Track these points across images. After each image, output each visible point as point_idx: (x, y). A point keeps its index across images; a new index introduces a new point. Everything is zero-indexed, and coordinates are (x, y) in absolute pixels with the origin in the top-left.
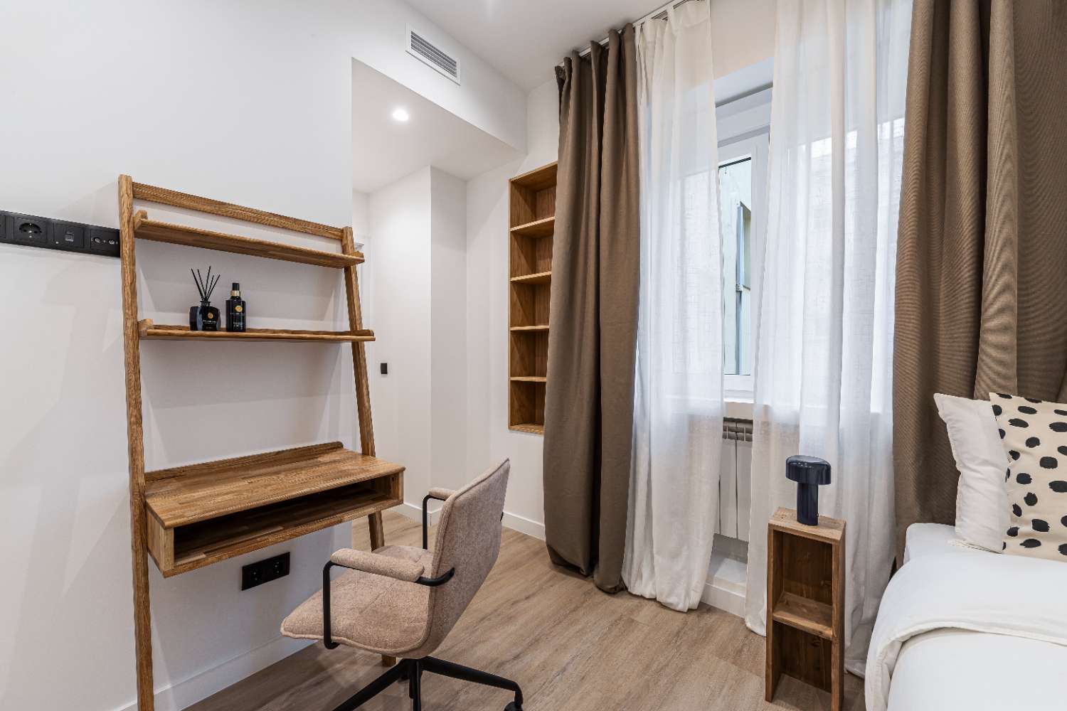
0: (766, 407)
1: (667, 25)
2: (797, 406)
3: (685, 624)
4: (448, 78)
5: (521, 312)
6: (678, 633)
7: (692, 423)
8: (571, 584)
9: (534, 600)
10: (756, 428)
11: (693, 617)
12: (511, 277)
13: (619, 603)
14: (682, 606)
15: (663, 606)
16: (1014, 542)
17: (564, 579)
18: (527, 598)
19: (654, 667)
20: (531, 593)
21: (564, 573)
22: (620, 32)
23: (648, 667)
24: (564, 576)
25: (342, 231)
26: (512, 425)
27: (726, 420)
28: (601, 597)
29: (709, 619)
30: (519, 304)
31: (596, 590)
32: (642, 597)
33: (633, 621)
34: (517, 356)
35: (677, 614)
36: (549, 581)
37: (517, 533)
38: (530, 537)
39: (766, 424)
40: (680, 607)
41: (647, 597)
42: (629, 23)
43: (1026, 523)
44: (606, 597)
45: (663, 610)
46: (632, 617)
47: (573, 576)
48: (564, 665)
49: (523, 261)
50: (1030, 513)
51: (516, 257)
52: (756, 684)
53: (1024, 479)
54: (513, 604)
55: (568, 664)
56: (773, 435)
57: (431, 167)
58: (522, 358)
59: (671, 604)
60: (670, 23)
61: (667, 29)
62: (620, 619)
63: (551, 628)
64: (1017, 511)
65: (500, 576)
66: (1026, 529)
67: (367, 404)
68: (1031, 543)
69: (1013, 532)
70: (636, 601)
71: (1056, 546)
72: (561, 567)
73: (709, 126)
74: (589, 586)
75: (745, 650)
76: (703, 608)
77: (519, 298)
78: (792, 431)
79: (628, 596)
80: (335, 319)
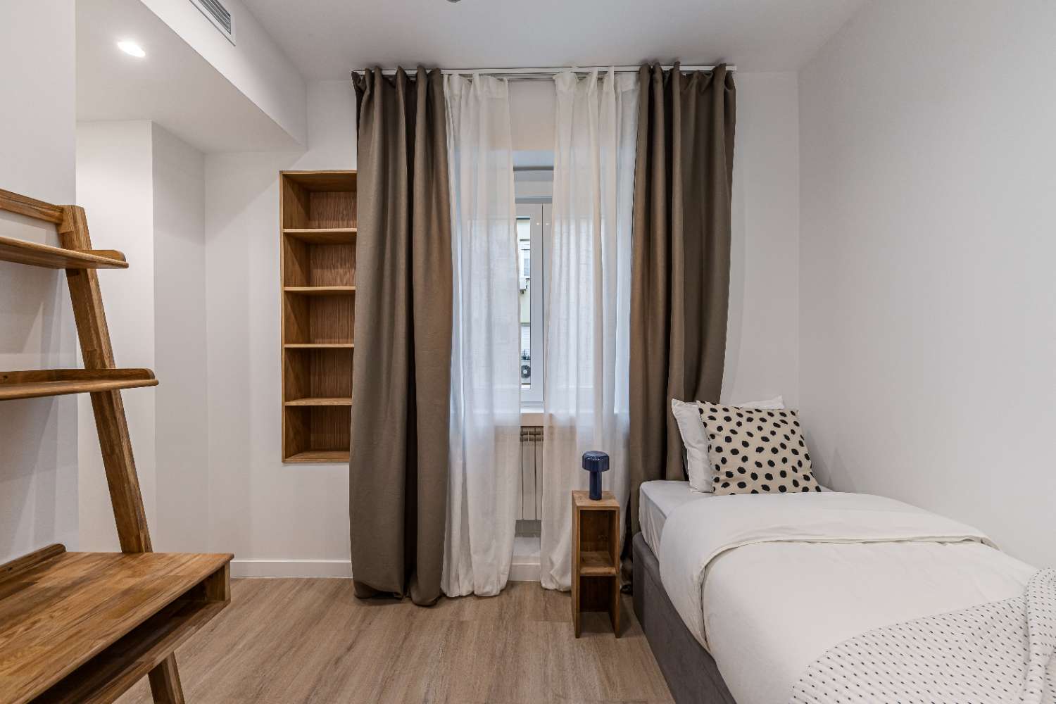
0: (551, 416)
1: (472, 86)
2: (572, 412)
3: (501, 606)
4: (219, 30)
5: (296, 326)
6: (500, 615)
7: (498, 433)
8: (388, 614)
9: (359, 648)
10: (545, 431)
11: (504, 596)
12: (285, 286)
13: (444, 612)
14: (495, 591)
15: (480, 597)
16: (718, 486)
17: (380, 610)
18: (349, 649)
19: (498, 654)
20: (350, 641)
21: (376, 604)
22: (428, 71)
23: (493, 655)
24: (378, 607)
25: (62, 210)
26: (286, 457)
27: (522, 427)
28: (424, 613)
29: (515, 593)
30: (293, 316)
31: (416, 608)
32: (460, 597)
33: (462, 622)
34: (292, 376)
35: (491, 599)
36: (363, 621)
37: (298, 581)
38: (317, 580)
39: (551, 427)
40: (494, 593)
41: (464, 595)
42: (437, 69)
43: (722, 474)
44: (428, 611)
45: (481, 601)
46: (461, 620)
47: (385, 604)
48: (423, 697)
49: (297, 267)
50: (724, 469)
51: (290, 264)
52: (566, 629)
53: (719, 450)
54: (336, 663)
55: (427, 693)
56: (556, 436)
57: (154, 124)
58: (297, 378)
59: (487, 593)
60: (475, 86)
61: (472, 89)
62: (451, 626)
63: (392, 668)
64: (718, 468)
65: (302, 640)
66: (723, 477)
67: (131, 478)
68: (726, 485)
69: (717, 480)
70: (457, 602)
71: (736, 483)
72: (369, 600)
73: (508, 186)
74: (408, 607)
75: (548, 605)
76: (511, 585)
77: (294, 312)
78: (570, 431)
79: (447, 601)
80: (45, 349)
